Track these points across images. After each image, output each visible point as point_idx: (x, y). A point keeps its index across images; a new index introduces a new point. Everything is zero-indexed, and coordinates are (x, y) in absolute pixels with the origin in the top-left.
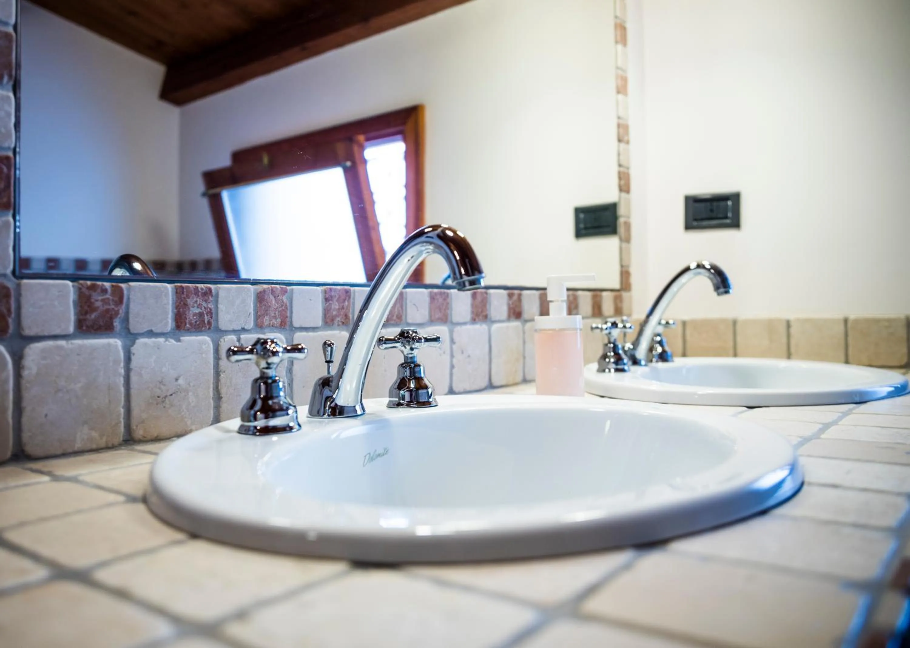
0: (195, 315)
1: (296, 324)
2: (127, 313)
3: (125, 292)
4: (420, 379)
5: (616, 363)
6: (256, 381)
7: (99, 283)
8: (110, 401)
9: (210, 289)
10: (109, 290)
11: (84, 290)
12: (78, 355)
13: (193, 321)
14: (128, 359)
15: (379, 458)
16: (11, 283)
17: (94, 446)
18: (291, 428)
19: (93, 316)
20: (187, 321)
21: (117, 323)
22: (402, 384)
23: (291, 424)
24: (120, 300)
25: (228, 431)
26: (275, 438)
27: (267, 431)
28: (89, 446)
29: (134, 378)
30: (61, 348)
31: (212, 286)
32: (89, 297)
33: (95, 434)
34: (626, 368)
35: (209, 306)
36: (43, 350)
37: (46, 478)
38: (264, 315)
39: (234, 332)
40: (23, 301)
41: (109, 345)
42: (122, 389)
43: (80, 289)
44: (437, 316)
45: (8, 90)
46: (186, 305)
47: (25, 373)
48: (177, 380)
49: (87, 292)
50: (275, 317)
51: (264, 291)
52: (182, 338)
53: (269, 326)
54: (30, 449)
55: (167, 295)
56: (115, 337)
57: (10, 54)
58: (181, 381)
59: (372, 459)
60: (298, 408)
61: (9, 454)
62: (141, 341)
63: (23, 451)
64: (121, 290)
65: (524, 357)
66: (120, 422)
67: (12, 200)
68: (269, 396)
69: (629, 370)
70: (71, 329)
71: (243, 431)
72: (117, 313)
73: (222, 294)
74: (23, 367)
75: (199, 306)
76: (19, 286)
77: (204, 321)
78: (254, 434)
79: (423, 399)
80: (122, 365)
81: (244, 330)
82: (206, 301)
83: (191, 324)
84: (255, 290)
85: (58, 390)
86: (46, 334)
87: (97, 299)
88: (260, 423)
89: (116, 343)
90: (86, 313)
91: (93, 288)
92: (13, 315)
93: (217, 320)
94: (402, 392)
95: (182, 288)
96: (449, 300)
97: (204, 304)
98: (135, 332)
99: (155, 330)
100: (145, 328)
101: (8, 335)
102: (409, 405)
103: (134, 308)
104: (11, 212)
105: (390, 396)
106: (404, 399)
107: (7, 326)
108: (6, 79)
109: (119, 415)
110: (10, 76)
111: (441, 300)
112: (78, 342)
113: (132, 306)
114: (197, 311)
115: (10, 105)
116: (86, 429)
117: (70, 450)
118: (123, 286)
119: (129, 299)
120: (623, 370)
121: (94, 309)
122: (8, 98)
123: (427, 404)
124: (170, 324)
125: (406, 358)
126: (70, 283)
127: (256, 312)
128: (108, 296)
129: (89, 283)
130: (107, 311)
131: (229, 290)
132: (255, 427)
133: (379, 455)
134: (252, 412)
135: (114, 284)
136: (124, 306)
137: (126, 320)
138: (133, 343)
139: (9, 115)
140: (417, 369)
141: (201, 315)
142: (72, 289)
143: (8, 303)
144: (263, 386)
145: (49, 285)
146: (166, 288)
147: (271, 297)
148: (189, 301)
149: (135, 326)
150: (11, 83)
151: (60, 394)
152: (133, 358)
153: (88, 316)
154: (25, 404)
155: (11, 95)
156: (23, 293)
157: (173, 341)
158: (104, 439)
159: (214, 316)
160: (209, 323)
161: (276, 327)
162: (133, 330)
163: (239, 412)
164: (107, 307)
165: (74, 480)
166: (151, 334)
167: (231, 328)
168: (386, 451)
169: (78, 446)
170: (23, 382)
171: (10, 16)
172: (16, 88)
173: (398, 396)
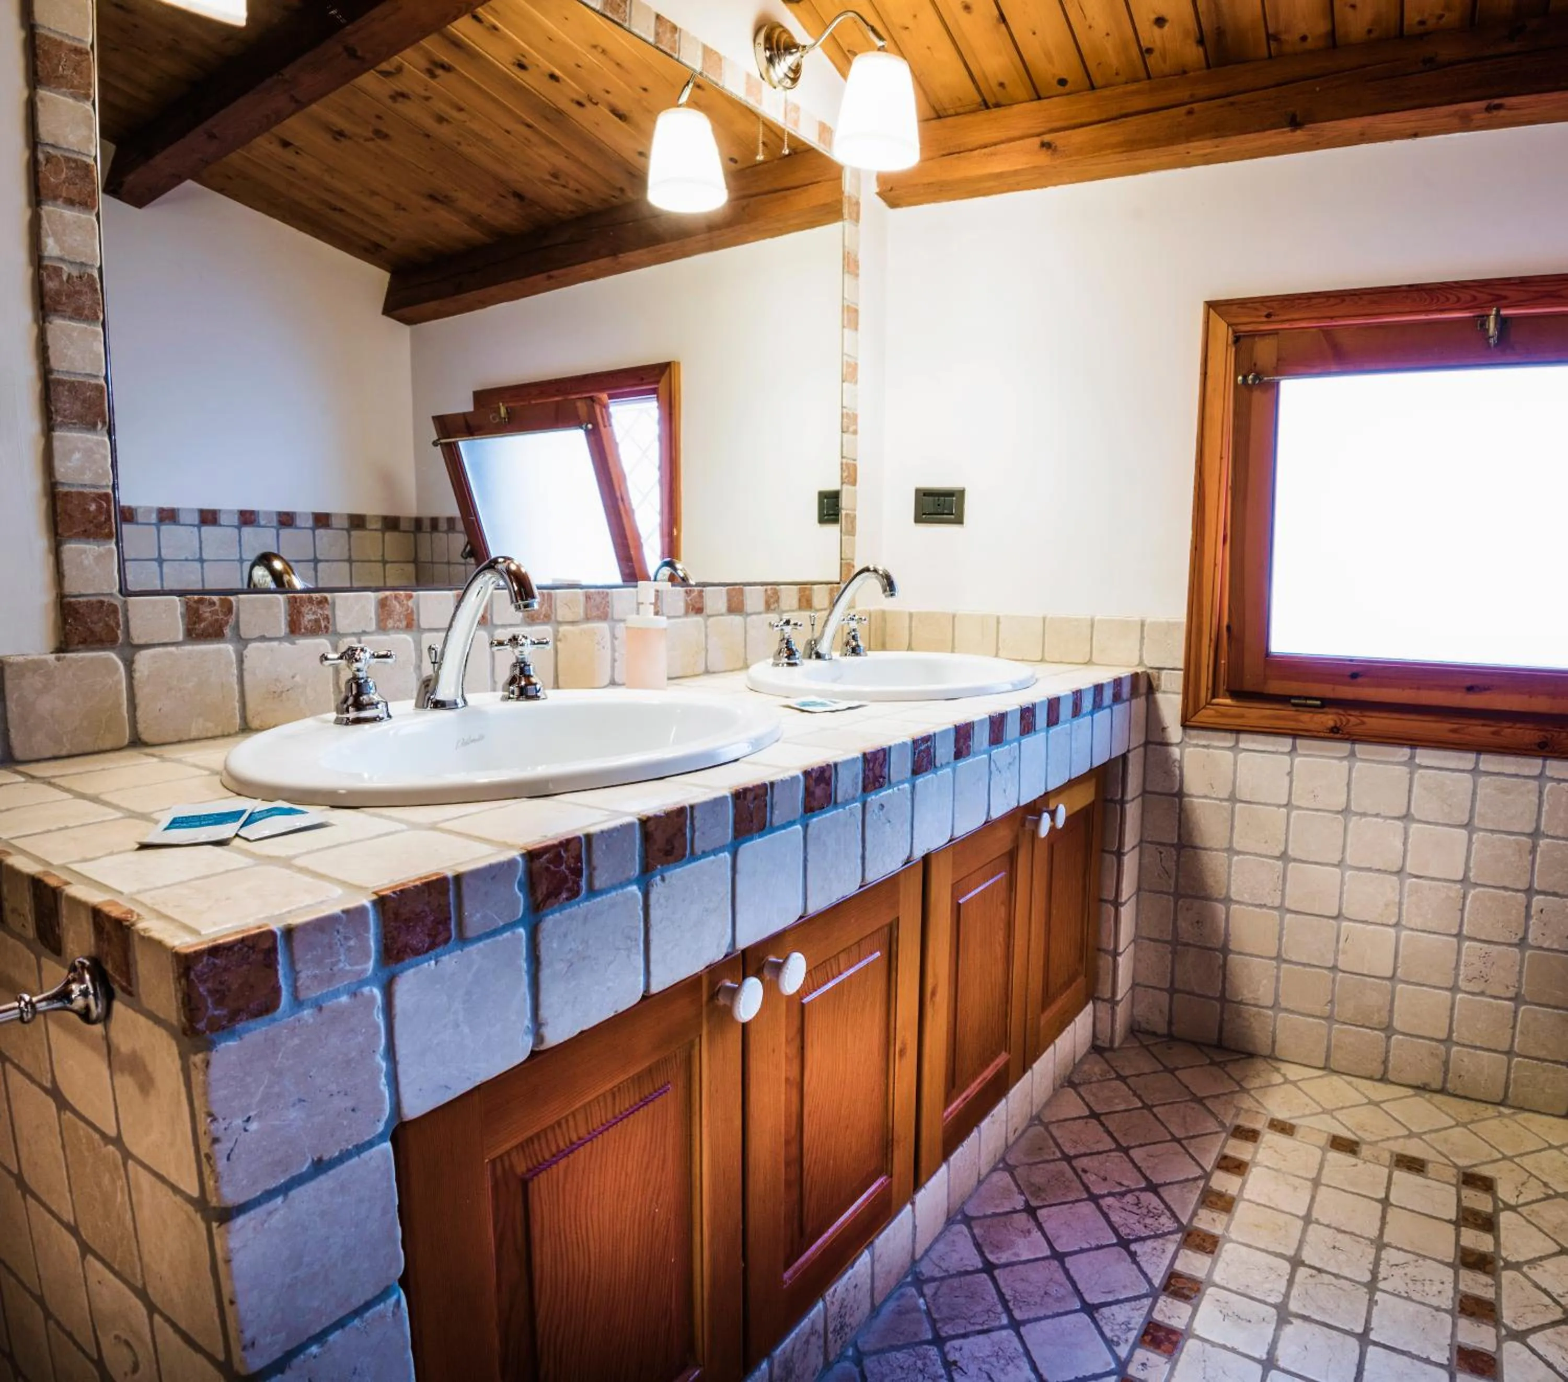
0: (310, 621)
1: (424, 625)
2: (237, 622)
3: (234, 604)
4: (529, 676)
5: (788, 657)
6: (348, 681)
7: (207, 597)
8: (223, 697)
9: (326, 599)
10: (218, 603)
11: (191, 603)
12: (189, 658)
13: (309, 626)
14: (241, 661)
15: (473, 744)
16: (118, 600)
17: (210, 735)
18: (382, 719)
19: (202, 625)
20: (302, 627)
21: (227, 631)
22: (513, 681)
23: (381, 716)
24: (230, 610)
25: (328, 721)
26: (367, 726)
27: (358, 721)
28: (204, 735)
29: (247, 677)
30: (171, 653)
31: (328, 595)
32: (197, 610)
33: (210, 725)
34: (797, 661)
35: (326, 612)
36: (154, 656)
37: (155, 760)
38: (387, 619)
39: (354, 634)
40: (130, 615)
41: (219, 650)
42: (236, 687)
43: (187, 603)
44: (594, 614)
45: (103, 435)
46: (299, 612)
47: (137, 675)
48: (293, 677)
49: (195, 605)
50: (400, 621)
51: (386, 598)
52: (297, 642)
53: (393, 628)
54: (145, 737)
55: (278, 605)
56: (226, 642)
57: (102, 404)
58: (298, 678)
59: (465, 743)
60: (389, 704)
61: (126, 742)
62: (252, 646)
63: (140, 739)
64: (230, 602)
65: (707, 651)
66: (235, 714)
67: (114, 530)
68: (360, 693)
69: (802, 664)
70: (180, 637)
71: (338, 721)
72: (227, 622)
73: (338, 602)
74: (134, 671)
75: (314, 613)
76: (125, 602)
77: (320, 627)
78: (347, 724)
79: (530, 694)
80: (235, 666)
81: (364, 633)
82: (322, 608)
83: (306, 628)
84: (376, 597)
85: (170, 689)
86: (156, 642)
87: (206, 611)
88: (352, 715)
89: (228, 648)
90: (195, 623)
91: (201, 601)
92: (122, 627)
93: (334, 624)
94: (512, 688)
95: (295, 598)
96: (609, 599)
97: (320, 611)
98: (247, 637)
99: (267, 635)
100: (257, 634)
101: (118, 644)
102: (518, 699)
103: (243, 617)
104: (114, 540)
105: (504, 690)
106: (513, 693)
107: (117, 637)
108: (100, 426)
109: (235, 708)
110: (104, 423)
111: (598, 599)
112: (188, 648)
113: (242, 616)
114: (313, 617)
115: (105, 448)
116: (201, 720)
117: (185, 738)
118: (232, 598)
119: (238, 609)
120: (795, 664)
121: (204, 620)
122: (105, 442)
123: (536, 697)
124: (283, 629)
125: (517, 658)
126: (176, 598)
127: (378, 616)
128: (216, 608)
129: (196, 597)
130: (217, 620)
131: (347, 598)
132: (348, 719)
133: (474, 741)
134: (345, 706)
135: (222, 597)
136: (233, 616)
137: (237, 627)
138: (246, 647)
139: (105, 457)
140: (526, 668)
141: (317, 621)
142: (179, 604)
143: (116, 617)
144: (354, 686)
145: (156, 601)
146: (278, 599)
147: (395, 602)
148: (303, 609)
149: (245, 632)
150: (106, 428)
151: (173, 692)
152: (245, 660)
153: (197, 626)
154: (138, 700)
155: (107, 439)
156: (130, 608)
157: (287, 644)
158: (220, 728)
159: (331, 621)
160: (326, 627)
161: (402, 629)
162: (243, 636)
163: (333, 705)
164: (215, 617)
165: (179, 761)
166: (263, 638)
167: (351, 631)
168: (481, 738)
169: (194, 734)
170: (135, 683)
171: (100, 370)
172: (111, 432)
173: (508, 690)
